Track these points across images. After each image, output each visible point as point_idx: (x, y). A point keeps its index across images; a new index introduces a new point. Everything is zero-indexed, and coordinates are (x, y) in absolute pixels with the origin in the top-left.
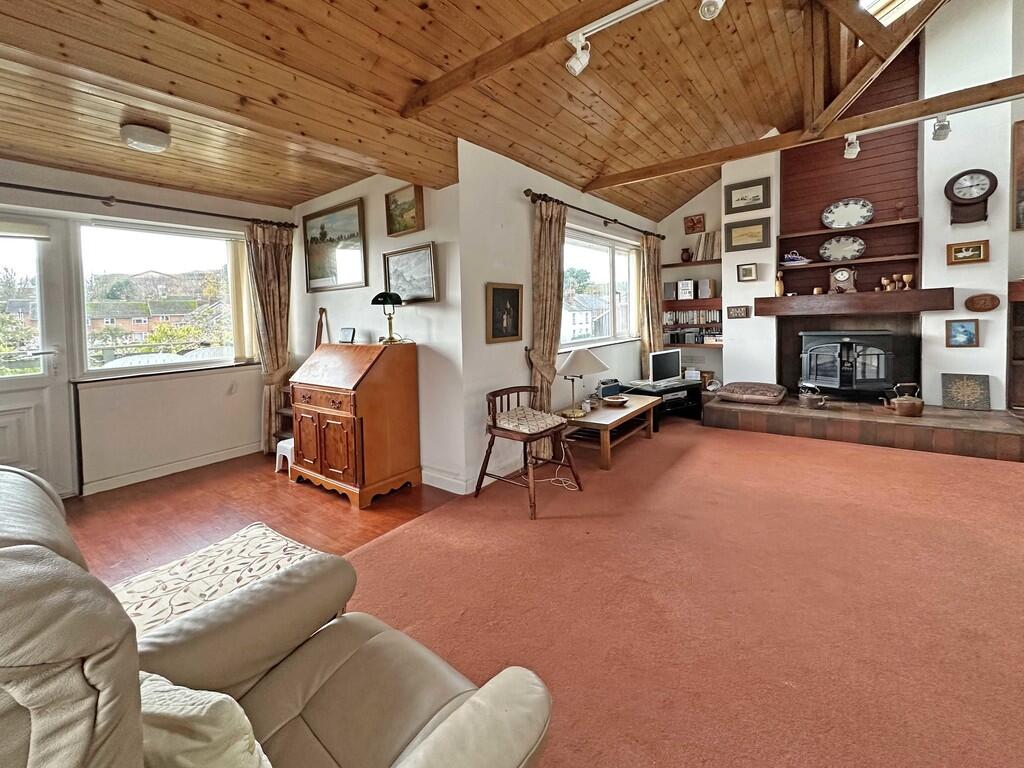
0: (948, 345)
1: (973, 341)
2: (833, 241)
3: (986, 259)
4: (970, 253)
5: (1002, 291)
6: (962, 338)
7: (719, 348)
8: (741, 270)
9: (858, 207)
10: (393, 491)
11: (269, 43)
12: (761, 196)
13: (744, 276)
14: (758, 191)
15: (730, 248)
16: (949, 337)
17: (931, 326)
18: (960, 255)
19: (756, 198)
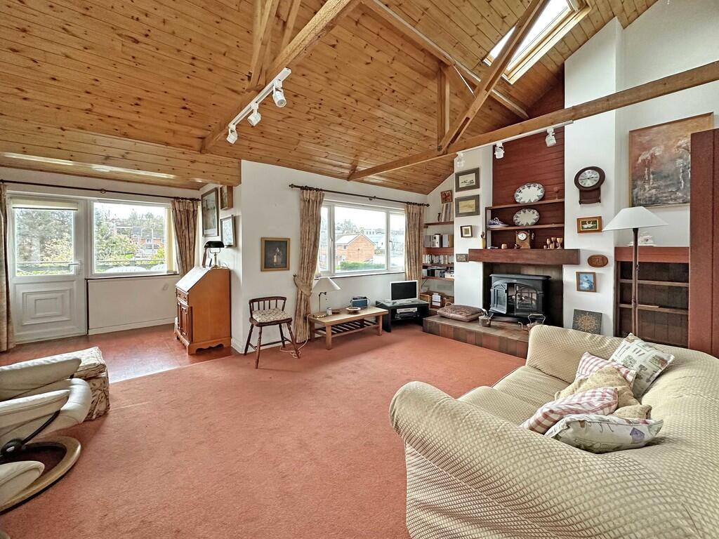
0: (579, 289)
1: (593, 288)
2: (522, 212)
3: (600, 230)
4: (591, 225)
5: (610, 253)
6: (586, 285)
7: (452, 282)
8: (463, 230)
9: (536, 188)
10: (210, 348)
11: (118, 131)
12: (474, 181)
13: (466, 233)
14: (472, 177)
15: (458, 215)
16: (579, 284)
17: (569, 275)
18: (585, 226)
19: (471, 182)
